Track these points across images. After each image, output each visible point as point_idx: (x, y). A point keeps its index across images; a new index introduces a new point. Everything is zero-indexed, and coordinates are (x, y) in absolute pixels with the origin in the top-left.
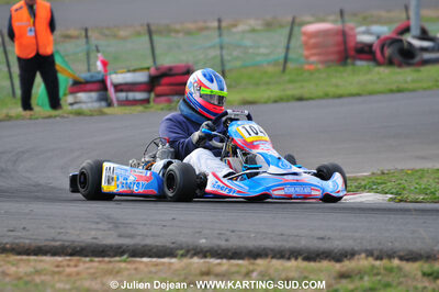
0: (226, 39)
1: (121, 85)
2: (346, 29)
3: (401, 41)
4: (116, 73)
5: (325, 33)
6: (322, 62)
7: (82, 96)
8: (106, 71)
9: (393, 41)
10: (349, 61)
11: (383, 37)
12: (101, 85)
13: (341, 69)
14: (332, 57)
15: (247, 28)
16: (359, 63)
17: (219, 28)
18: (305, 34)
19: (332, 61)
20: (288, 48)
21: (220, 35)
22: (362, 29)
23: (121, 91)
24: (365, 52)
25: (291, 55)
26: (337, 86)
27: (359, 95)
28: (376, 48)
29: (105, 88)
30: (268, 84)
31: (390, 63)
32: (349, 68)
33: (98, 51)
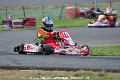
0: (44, 10)
1: (15, 23)
2: (77, 8)
3: (92, 12)
4: (14, 19)
5: (72, 9)
6: (71, 17)
8: (11, 19)
9: (90, 12)
10: (78, 17)
11: (87, 11)
12: (10, 23)
13: (76, 19)
14: (73, 16)
15: (50, 8)
16: (81, 18)
17: (43, 7)
18: (66, 9)
19: (73, 17)
20: (61, 13)
22: (81, 8)
23: (16, 24)
24: (82, 15)
25: (62, 15)
26: (75, 24)
27: (80, 26)
28: (85, 14)
29: (11, 24)
30: (56, 23)
31: (89, 18)
32: (78, 19)
33: (9, 13)
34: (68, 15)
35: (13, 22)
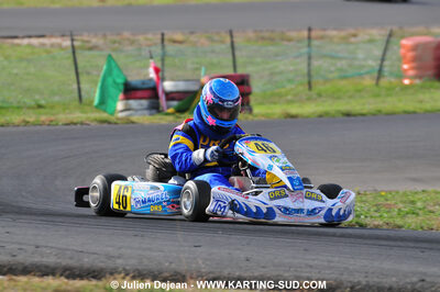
1: (172, 93)
4: (172, 80)
6: (419, 77)
7: (133, 103)
8: (158, 77)
12: (151, 93)
13: (436, 84)
14: (429, 73)
17: (309, 38)
20: (383, 60)
21: (309, 46)
23: (173, 99)
25: (386, 69)
29: (156, 96)
30: (351, 97)
33: (151, 58)
34: (412, 68)
35: (164, 91)
